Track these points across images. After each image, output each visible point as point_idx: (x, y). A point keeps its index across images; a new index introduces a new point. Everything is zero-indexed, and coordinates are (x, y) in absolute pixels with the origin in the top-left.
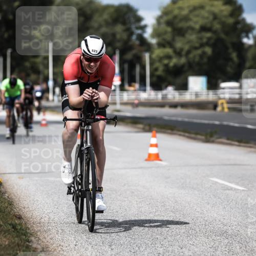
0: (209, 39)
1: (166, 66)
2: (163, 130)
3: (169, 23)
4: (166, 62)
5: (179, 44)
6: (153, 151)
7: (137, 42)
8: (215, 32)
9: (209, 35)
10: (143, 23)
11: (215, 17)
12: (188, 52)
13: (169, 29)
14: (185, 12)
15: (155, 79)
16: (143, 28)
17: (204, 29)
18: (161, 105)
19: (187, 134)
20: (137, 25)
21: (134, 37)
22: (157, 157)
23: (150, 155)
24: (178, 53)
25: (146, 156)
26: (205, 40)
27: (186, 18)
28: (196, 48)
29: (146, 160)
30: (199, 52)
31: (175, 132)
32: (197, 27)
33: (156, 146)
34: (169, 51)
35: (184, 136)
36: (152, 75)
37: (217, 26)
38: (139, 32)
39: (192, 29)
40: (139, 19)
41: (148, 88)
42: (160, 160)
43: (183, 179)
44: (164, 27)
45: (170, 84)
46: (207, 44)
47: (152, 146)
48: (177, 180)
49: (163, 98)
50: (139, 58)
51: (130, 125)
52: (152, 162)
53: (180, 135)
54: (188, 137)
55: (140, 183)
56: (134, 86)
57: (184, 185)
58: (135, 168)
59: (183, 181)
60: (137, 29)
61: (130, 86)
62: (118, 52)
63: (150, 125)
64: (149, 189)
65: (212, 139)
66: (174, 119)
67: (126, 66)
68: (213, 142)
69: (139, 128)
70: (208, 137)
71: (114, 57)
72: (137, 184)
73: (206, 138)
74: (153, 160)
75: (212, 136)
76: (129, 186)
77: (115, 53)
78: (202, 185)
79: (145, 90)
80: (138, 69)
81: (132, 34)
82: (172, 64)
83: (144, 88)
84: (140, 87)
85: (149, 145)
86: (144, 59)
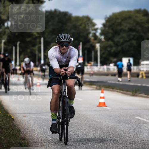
0: (134, 36)
1: (109, 52)
2: (108, 89)
3: (110, 27)
4: (109, 49)
5: (117, 39)
6: (102, 101)
7: (92, 38)
8: (138, 32)
9: (134, 33)
10: (96, 27)
11: (138, 23)
12: (123, 44)
13: (111, 31)
14: (119, 21)
15: (103, 59)
16: (96, 30)
17: (131, 30)
18: (107, 75)
19: (121, 91)
20: (93, 28)
21: (91, 35)
22: (104, 104)
23: (100, 103)
24: (117, 45)
25: (98, 104)
26: (132, 37)
27: (120, 24)
28: (126, 41)
29: (98, 106)
30: (128, 43)
31: (114, 90)
32: (127, 29)
33: (103, 98)
34: (110, 43)
35: (120, 92)
36: (101, 57)
37: (139, 28)
38: (94, 32)
39: (124, 31)
40: (94, 25)
41: (99, 64)
42: (106, 106)
43: (119, 117)
44: (107, 29)
45: (111, 62)
46: (133, 39)
47: (101, 98)
48: (116, 118)
49: (107, 70)
50: (94, 47)
51: (88, 86)
52: (101, 107)
53: (118, 92)
54: (122, 93)
55: (94, 119)
56: (91, 64)
57: (120, 121)
58: (91, 111)
59: (119, 118)
60: (93, 30)
61: (88, 63)
62: (81, 44)
63: (100, 86)
64: (99, 123)
65: (136, 94)
66: (114, 82)
67: (86, 52)
68: (137, 96)
69: (93, 88)
70: (134, 93)
71: (79, 46)
72: (92, 120)
73: (133, 94)
74: (102, 106)
75: (136, 92)
76: (88, 121)
77: (79, 44)
78: (130, 121)
79: (97, 66)
80: (93, 53)
81: (90, 33)
82: (112, 51)
83: (96, 65)
84: (94, 64)
85: (99, 98)
86: (96, 48)
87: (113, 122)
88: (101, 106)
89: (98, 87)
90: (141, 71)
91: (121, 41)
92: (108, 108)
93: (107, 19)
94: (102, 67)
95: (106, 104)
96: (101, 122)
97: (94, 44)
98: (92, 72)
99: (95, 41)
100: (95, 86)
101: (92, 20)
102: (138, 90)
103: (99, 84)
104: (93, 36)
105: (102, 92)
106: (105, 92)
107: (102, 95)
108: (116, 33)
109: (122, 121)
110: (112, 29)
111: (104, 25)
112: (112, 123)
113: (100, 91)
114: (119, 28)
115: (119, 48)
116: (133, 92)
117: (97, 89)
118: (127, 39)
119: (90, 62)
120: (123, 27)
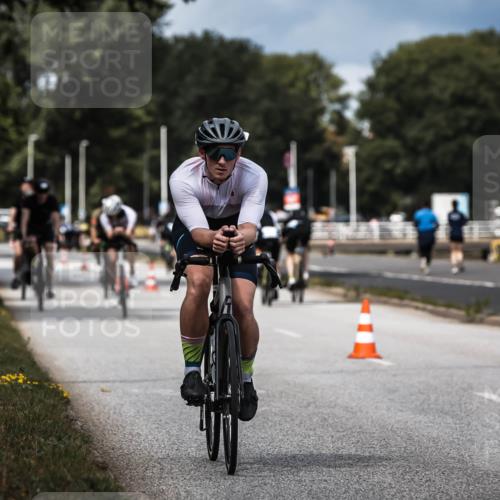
0: (472, 120)
1: (389, 173)
2: (384, 299)
3: (389, 89)
4: (388, 165)
5: (413, 131)
6: (365, 338)
7: (332, 128)
8: (484, 106)
9: (471, 112)
10: (343, 91)
11: (483, 78)
12: (433, 146)
13: (392, 103)
14: (422, 69)
15: (366, 199)
16: (343, 100)
17: (460, 100)
18: (380, 250)
19: (430, 307)
20: (333, 95)
21: (326, 119)
22: (371, 350)
23: (357, 346)
24: (413, 150)
25: (351, 350)
26: (464, 123)
27: (424, 81)
28: (447, 139)
29: (351, 357)
30: (453, 146)
31: (406, 302)
32: (446, 96)
33: (370, 328)
34: (391, 143)
35: (424, 309)
36: (360, 192)
37: (487, 95)
38: (337, 106)
39: (439, 103)
40: (337, 83)
41: (353, 216)
42: (379, 357)
43: (422, 394)
44: (380, 96)
45: (394, 210)
46: (468, 130)
47: (361, 328)
48: (412, 395)
49: (382, 237)
50: (336, 157)
51: (318, 288)
52: (361, 360)
53: (417, 308)
54: (433, 312)
55: (339, 401)
56: (325, 213)
57: (426, 406)
58: (329, 372)
59: (422, 397)
60: (332, 101)
61: (318, 212)
62: (294, 147)
63: (357, 289)
64: (356, 413)
65: (479, 316)
66: (404, 276)
67: (310, 173)
68: (481, 322)
69: (336, 294)
70: (472, 312)
71: (287, 155)
72: (333, 404)
73: (468, 314)
74: (363, 358)
75: (478, 310)
76: (316, 407)
77: (288, 149)
78: (460, 405)
79: (347, 221)
80: (333, 179)
81: (322, 111)
82: (399, 171)
83: (345, 217)
84: (336, 215)
85: (356, 328)
86: (345, 160)
87: (401, 411)
88: (361, 354)
89: (352, 294)
90: (495, 238)
91: (429, 136)
92: (384, 363)
93: (379, 64)
94: (363, 226)
95: (379, 350)
96: (361, 411)
97: (335, 149)
98: (330, 243)
99: (341, 139)
100: (340, 290)
101: (331, 66)
102: (487, 304)
103: (354, 281)
104: (332, 121)
105: (366, 310)
106: (373, 308)
107: (365, 319)
108: (412, 110)
109: (432, 406)
110: (398, 99)
111: (371, 84)
112: (400, 414)
113: (358, 307)
114: (419, 93)
115: (422, 163)
116: (467, 308)
117: (347, 299)
118: (450, 132)
119: (324, 209)
120: (435, 91)
